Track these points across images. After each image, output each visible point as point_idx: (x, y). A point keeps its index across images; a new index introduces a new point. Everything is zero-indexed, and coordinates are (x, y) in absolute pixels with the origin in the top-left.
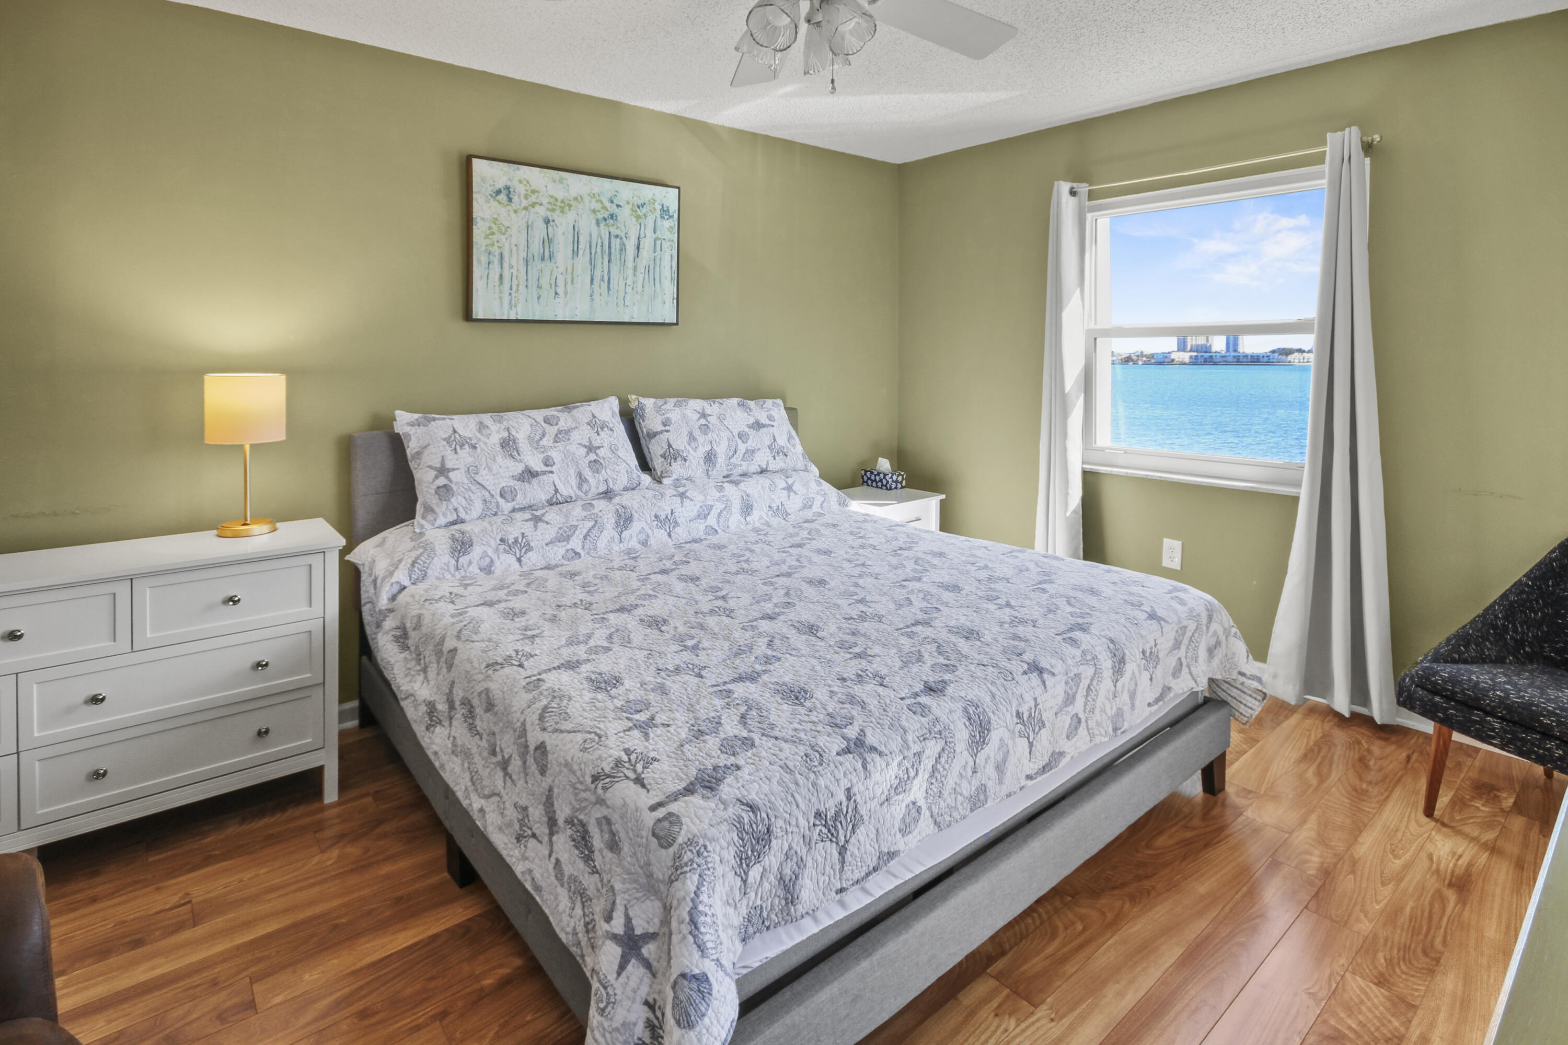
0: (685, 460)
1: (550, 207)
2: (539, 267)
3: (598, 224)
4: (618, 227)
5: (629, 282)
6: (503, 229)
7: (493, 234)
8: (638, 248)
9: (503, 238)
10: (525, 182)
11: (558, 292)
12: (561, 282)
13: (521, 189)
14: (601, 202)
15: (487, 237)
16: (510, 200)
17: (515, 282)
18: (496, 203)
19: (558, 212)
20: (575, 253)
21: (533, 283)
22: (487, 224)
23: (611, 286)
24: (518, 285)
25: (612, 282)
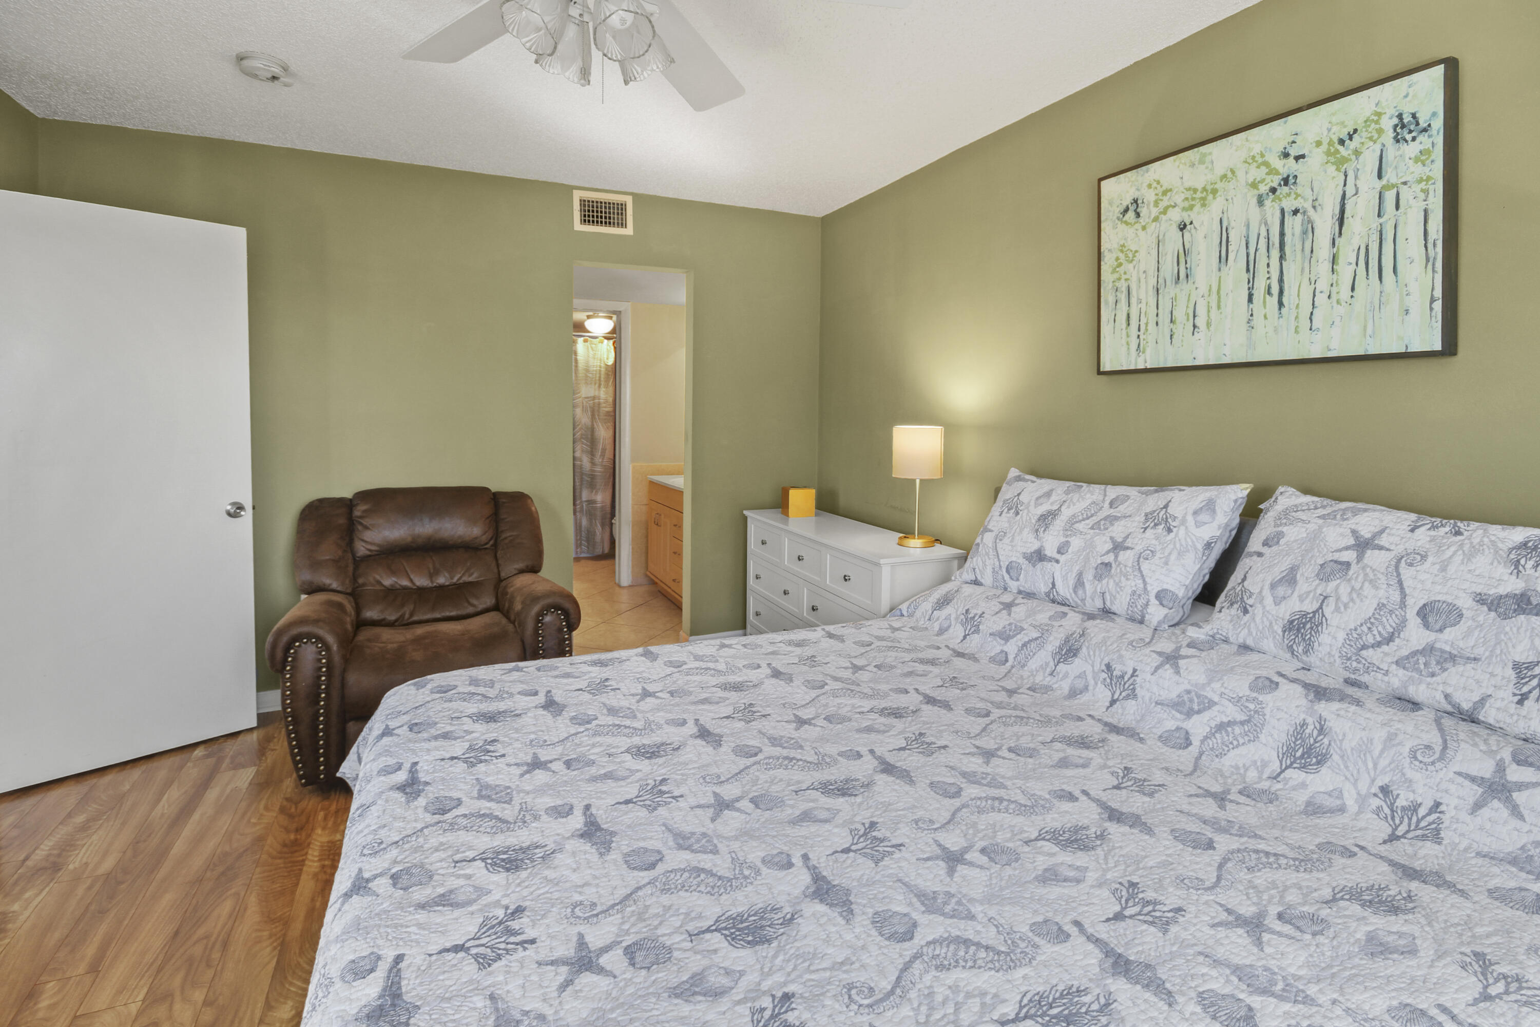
0: (1246, 611)
1: (1186, 204)
2: (1172, 295)
3: (1260, 201)
4: (1297, 195)
5: (1322, 285)
6: (1131, 255)
7: (1120, 265)
8: (1341, 221)
9: (1131, 266)
10: (1155, 185)
11: (1197, 324)
12: (1201, 311)
13: (1149, 196)
14: (1266, 164)
15: (1114, 271)
16: (1138, 215)
17: (1143, 320)
18: (1124, 225)
19: (1197, 208)
20: (1223, 259)
21: (1165, 318)
22: (1115, 255)
23: (1285, 300)
24: (1147, 324)
25: (1286, 293)
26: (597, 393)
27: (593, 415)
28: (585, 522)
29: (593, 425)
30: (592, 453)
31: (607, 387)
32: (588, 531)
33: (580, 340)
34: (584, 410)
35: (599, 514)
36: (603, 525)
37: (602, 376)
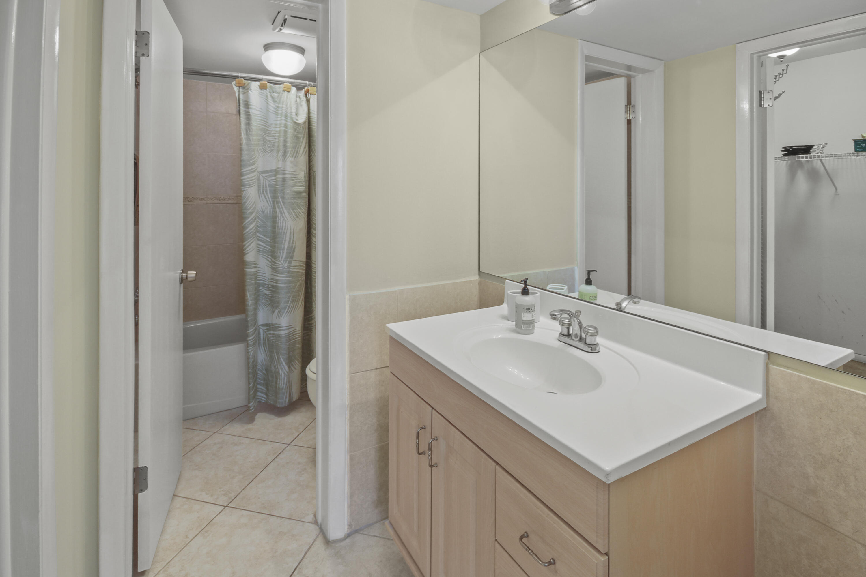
26: (280, 165)
27: (275, 197)
28: (262, 357)
29: (274, 212)
30: (273, 255)
31: (295, 155)
32: (267, 370)
33: (254, 86)
34: (261, 190)
35: (283, 345)
36: (290, 361)
37: (289, 140)
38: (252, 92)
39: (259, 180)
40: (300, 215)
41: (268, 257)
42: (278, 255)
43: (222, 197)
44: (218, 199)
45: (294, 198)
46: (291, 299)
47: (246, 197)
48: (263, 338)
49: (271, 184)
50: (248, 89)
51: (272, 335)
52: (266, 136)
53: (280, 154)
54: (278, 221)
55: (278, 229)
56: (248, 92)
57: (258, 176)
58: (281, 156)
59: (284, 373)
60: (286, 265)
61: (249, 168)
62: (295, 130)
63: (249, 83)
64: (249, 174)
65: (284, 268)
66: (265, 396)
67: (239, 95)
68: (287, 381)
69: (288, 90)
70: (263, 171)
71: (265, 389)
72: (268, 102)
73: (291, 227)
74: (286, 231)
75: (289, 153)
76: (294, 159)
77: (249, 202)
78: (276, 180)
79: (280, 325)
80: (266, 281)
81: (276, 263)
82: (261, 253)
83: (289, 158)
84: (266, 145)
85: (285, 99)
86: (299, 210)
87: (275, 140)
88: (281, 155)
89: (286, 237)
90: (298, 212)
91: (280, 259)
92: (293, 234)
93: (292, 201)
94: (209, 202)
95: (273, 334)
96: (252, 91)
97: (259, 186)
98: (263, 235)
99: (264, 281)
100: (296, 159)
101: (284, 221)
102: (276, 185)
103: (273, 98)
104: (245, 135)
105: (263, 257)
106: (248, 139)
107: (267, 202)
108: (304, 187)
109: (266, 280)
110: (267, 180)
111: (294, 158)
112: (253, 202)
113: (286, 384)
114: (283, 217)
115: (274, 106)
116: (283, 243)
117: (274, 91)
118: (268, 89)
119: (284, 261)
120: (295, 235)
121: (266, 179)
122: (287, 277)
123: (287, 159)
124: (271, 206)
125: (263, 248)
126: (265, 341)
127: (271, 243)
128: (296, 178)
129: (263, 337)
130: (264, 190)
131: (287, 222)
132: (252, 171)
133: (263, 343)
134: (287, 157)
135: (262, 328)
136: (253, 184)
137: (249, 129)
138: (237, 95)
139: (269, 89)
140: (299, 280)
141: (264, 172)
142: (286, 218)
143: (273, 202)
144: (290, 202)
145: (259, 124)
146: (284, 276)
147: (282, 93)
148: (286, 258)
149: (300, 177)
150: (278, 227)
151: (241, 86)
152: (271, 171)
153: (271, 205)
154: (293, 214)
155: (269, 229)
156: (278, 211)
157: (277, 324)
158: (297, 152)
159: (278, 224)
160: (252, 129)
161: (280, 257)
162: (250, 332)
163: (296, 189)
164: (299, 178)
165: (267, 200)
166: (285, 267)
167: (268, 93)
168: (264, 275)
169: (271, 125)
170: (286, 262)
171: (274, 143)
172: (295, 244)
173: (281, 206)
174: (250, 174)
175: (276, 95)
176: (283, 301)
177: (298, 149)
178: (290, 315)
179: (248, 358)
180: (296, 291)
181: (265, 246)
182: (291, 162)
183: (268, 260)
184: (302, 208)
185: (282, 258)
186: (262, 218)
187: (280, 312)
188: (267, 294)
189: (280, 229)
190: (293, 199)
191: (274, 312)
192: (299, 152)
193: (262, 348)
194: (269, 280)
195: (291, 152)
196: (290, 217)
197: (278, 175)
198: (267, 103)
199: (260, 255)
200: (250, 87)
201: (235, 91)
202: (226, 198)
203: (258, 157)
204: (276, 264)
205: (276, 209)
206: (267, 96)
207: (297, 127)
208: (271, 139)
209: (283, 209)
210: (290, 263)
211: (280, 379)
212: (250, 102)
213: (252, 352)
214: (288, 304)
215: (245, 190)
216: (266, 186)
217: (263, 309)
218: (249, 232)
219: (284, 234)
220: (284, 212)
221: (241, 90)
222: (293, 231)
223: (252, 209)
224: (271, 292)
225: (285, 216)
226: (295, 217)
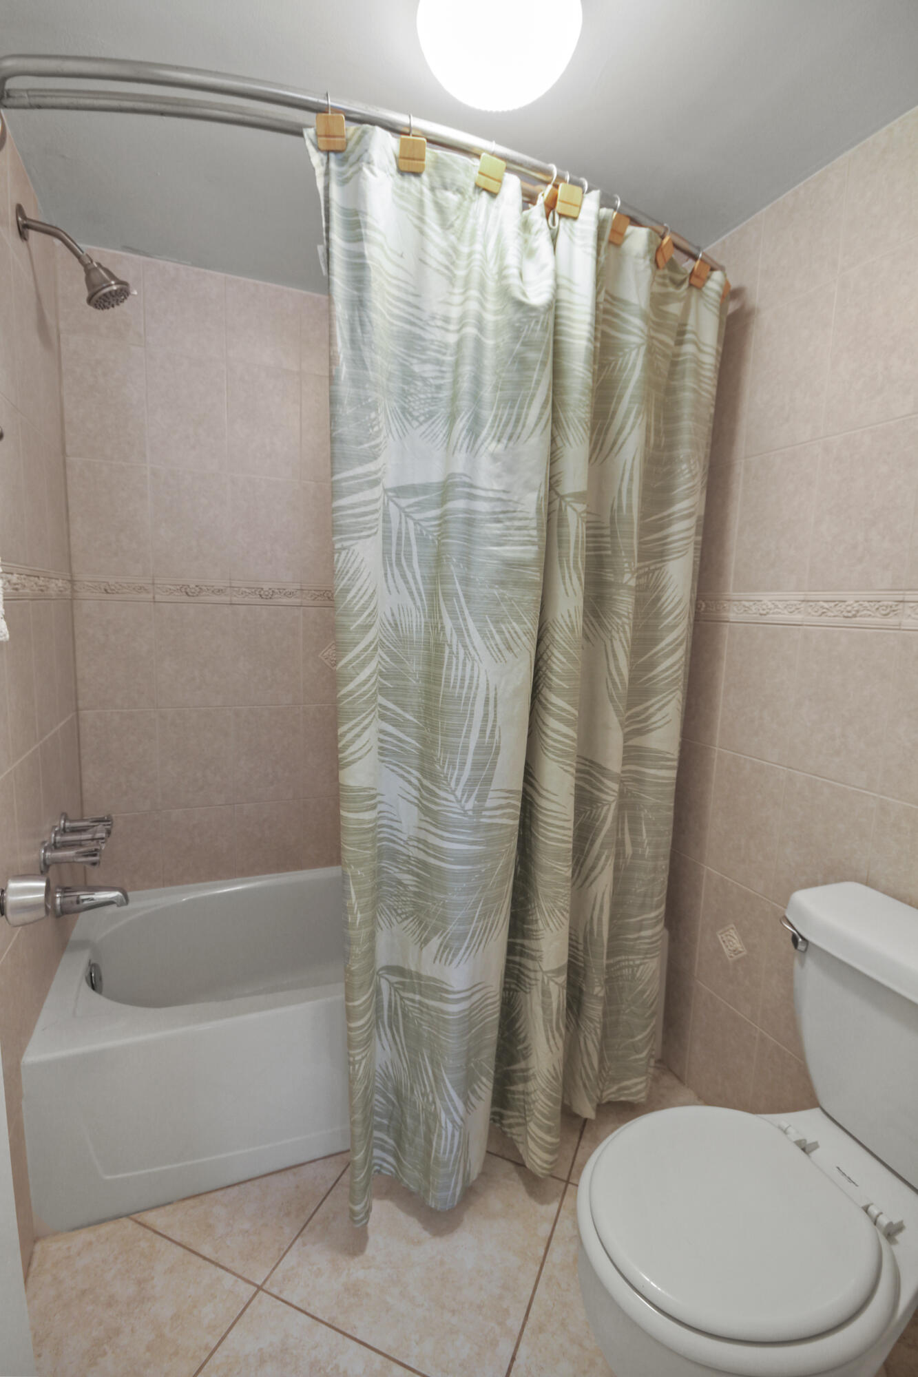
38: (372, 172)
39: (386, 519)
40: (519, 641)
41: (409, 772)
42: (445, 771)
43: (266, 587)
44: (257, 593)
45: (502, 583)
46: (478, 910)
47: (347, 572)
48: (390, 1006)
49: (425, 533)
50: (359, 159)
51: (417, 1006)
52: (415, 361)
53: (461, 425)
54: (450, 658)
55: (447, 686)
56: (360, 169)
57: (384, 503)
58: (464, 432)
59: (453, 1122)
60: (470, 805)
61: (360, 470)
62: (517, 332)
63: (364, 132)
64: (359, 489)
65: (465, 813)
66: (391, 1159)
67: (327, 188)
68: (459, 1142)
69: (492, 186)
70: (398, 488)
71: (391, 1142)
72: (426, 229)
73: (487, 681)
74: (472, 696)
75: (488, 425)
76: (506, 447)
77: (359, 590)
78: (443, 520)
79: (446, 984)
80: (402, 843)
81: (436, 795)
82: (387, 759)
83: (486, 444)
84: (411, 394)
85: (481, 219)
86: (514, 624)
87: (443, 378)
88: (463, 429)
89: (472, 714)
90: (512, 631)
91: (453, 784)
92: (495, 706)
93: (496, 593)
94: (235, 600)
95: (420, 1003)
96: (376, 169)
97: (386, 538)
98: (396, 703)
99: (394, 842)
100: (511, 444)
101: (467, 661)
102: (443, 534)
103: (440, 209)
104: (349, 346)
105: (393, 771)
106: (359, 362)
107: (411, 593)
108: (535, 548)
109: (401, 840)
110: (413, 519)
111: (504, 441)
112: (370, 591)
113: (458, 1150)
114: (465, 647)
115: (444, 244)
116: (463, 734)
117: (448, 181)
118: (424, 177)
119: (464, 791)
120: (500, 709)
121: (407, 516)
122: (473, 841)
123: (480, 446)
124: (424, 610)
125: (395, 742)
126: (396, 1014)
127: (418, 728)
128: (510, 515)
129: (390, 1002)
130: (402, 553)
131: (476, 664)
132: (368, 482)
133: (390, 1017)
134: (479, 442)
135: (386, 976)
136: (371, 528)
137: (362, 324)
138: (320, 184)
139: (430, 175)
140: (503, 850)
141: (401, 491)
142: (473, 652)
143: (432, 595)
144: (485, 597)
145: (392, 315)
146: (461, 837)
147: (472, 201)
148: (472, 782)
149: (521, 511)
150: (448, 680)
151: (336, 152)
152: (425, 488)
153: (423, 606)
154: (497, 637)
155: (414, 682)
156: (448, 624)
157: (435, 980)
158: (517, 421)
159: (449, 669)
160: (370, 322)
161: (451, 778)
162: (360, 1005)
163: (510, 551)
164: (520, 515)
165: (409, 589)
166: (465, 811)
167: (427, 192)
168: (395, 825)
169: (433, 318)
170: (469, 796)
171: (439, 387)
172: (500, 737)
173: (461, 608)
174: (361, 490)
175: (452, 198)
176: (459, 916)
177: (521, 407)
178: (474, 956)
179: (351, 1080)
180: (494, 883)
181: (401, 735)
182: (495, 458)
183: (410, 782)
184: (526, 620)
185: (458, 781)
186: (392, 648)
187: (445, 947)
188: (405, 882)
189: (454, 687)
190: (497, 586)
191: (426, 941)
192: (526, 418)
193: (385, 1031)
194: (411, 843)
195: (494, 421)
196: (488, 648)
197: (453, 500)
198: (422, 232)
199: (384, 764)
200: (366, 151)
201: (314, 169)
202: (277, 591)
203: (385, 437)
204: (437, 800)
205: (441, 617)
206: (421, 204)
207: (525, 320)
208: (428, 370)
209: (464, 620)
210: (482, 797)
211: (440, 1136)
212: (365, 214)
213: (364, 1062)
214: (471, 923)
215: (344, 549)
216: (408, 539)
217: (391, 923)
218: (358, 694)
219: (466, 704)
220: (467, 630)
221: (333, 166)
222: (496, 694)
223: (366, 613)
224: (416, 879)
225: (472, 643)
226: (502, 647)
